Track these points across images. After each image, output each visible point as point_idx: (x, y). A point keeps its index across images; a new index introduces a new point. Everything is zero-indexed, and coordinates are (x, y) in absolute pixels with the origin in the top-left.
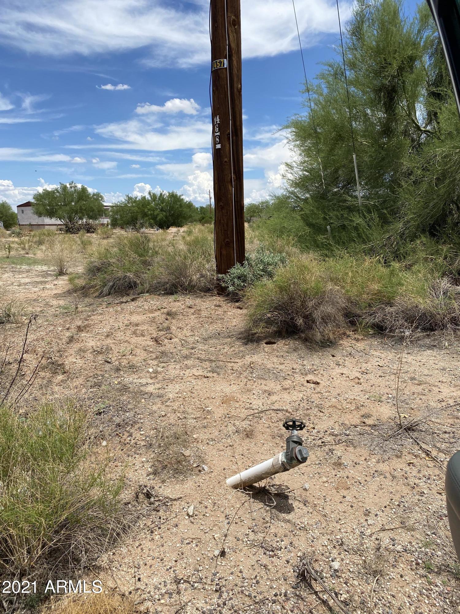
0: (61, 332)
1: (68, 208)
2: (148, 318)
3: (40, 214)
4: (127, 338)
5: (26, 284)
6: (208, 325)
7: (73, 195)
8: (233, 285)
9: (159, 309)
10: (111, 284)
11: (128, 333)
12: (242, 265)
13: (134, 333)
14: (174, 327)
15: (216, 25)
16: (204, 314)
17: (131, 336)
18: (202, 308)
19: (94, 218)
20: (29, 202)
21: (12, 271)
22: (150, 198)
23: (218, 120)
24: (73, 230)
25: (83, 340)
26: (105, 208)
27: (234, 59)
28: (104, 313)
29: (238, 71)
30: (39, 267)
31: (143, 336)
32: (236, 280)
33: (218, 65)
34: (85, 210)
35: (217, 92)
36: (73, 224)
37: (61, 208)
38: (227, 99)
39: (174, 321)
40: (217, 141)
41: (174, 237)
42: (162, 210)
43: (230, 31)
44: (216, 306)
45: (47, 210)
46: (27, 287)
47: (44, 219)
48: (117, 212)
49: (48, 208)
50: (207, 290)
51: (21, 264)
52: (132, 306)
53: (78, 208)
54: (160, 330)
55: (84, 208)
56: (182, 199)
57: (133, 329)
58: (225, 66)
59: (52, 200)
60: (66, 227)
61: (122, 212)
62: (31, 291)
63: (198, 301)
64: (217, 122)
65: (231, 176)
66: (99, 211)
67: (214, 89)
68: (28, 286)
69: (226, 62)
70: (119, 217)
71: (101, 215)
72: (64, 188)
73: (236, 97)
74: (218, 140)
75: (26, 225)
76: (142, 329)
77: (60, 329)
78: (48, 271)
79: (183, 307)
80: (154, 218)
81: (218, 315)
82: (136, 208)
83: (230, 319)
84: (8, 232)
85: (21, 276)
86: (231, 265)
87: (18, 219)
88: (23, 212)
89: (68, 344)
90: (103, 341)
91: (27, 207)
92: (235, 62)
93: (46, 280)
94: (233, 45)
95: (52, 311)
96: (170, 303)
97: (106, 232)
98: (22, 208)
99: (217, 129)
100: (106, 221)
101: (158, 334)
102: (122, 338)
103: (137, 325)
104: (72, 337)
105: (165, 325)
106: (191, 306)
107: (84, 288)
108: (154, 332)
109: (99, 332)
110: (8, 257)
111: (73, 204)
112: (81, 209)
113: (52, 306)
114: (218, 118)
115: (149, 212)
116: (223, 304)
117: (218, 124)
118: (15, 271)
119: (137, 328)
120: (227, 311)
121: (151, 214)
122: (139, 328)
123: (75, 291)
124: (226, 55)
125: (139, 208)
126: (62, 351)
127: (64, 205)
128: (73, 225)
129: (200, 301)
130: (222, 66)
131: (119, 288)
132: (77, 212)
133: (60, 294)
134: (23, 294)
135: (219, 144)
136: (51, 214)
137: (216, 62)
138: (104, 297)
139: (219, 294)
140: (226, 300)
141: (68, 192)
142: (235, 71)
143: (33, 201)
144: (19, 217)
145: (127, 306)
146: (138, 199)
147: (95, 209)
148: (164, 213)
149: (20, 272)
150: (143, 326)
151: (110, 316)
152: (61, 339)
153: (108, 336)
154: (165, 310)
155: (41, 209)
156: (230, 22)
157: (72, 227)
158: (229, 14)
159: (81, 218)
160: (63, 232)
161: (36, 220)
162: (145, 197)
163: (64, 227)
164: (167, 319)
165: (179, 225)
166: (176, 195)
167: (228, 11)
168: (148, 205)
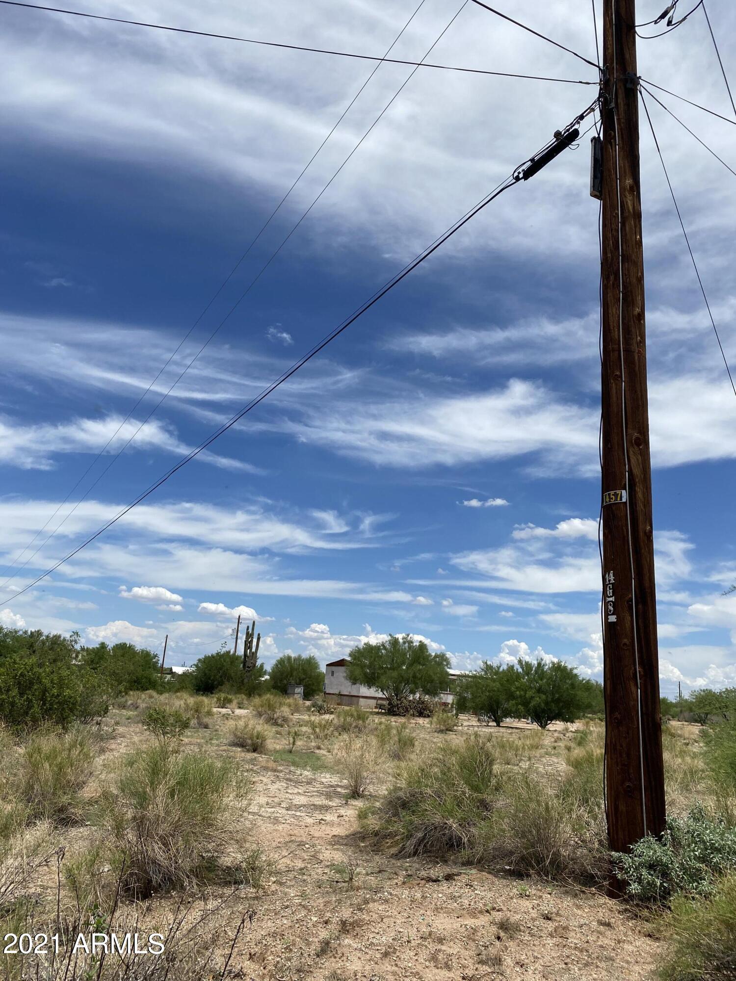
0: (314, 926)
1: (395, 674)
2: (463, 929)
3: (354, 680)
4: (419, 968)
5: (298, 807)
6: (580, 969)
7: (405, 654)
8: (639, 880)
9: (487, 911)
10: (420, 835)
11: (424, 955)
12: (660, 838)
13: (433, 958)
14: (509, 960)
15: (609, 446)
16: (574, 939)
17: (427, 963)
18: (573, 923)
19: (433, 693)
20: (343, 660)
21: (287, 780)
22: (520, 670)
23: (612, 578)
24: (398, 709)
25: (343, 954)
26: (451, 677)
27: (639, 490)
28: (391, 901)
29: (645, 506)
30: (328, 776)
31: (448, 967)
32: (644, 872)
33: (612, 498)
34: (421, 679)
35: (610, 537)
36: (400, 700)
37: (385, 673)
38: (626, 547)
39: (511, 943)
40: (610, 611)
41: (556, 742)
42: (539, 691)
43: (631, 453)
44: (601, 923)
45: (365, 674)
46: (298, 814)
47: (359, 688)
48: (467, 688)
49: (368, 671)
50: (587, 880)
51: (304, 767)
52: (441, 892)
53: (411, 675)
54: (482, 962)
55: (419, 676)
56: (576, 675)
57: (433, 947)
58: (624, 500)
59: (375, 660)
60: (389, 704)
61: (475, 689)
62: (301, 823)
63: (568, 902)
64: (609, 581)
65: (635, 669)
66: (440, 683)
67: (606, 531)
68: (300, 811)
69: (625, 495)
70: (470, 696)
71: (444, 689)
72: (395, 642)
73: (642, 544)
74: (612, 609)
75: (333, 694)
76: (450, 951)
77: (314, 919)
78: (338, 786)
79: (534, 914)
80: (526, 703)
81: (601, 946)
82: (498, 683)
83: (628, 962)
84: (308, 703)
85: (296, 791)
86: (636, 836)
87: (324, 684)
88: (333, 675)
89: (318, 956)
90: (376, 963)
91: (340, 667)
92: (640, 495)
93: (330, 803)
94: (637, 471)
95: (317, 874)
96: (512, 898)
97: (445, 722)
98: (334, 668)
99: (610, 592)
100: (450, 699)
101: (477, 969)
102: (410, 965)
103: (441, 940)
104: (328, 943)
105: (493, 951)
106: (549, 916)
107: (376, 834)
108: (469, 962)
109: (374, 941)
110: (291, 752)
111: (404, 668)
112: (414, 677)
113: (322, 861)
114: (611, 575)
115: (518, 693)
116: (617, 919)
117: (612, 583)
118: (290, 780)
119: (439, 947)
120: (624, 941)
121: (521, 696)
122: (443, 948)
123: (363, 838)
124: (625, 484)
125: (502, 685)
126: (303, 972)
127: (390, 669)
128: (399, 702)
129: (570, 904)
130: (619, 499)
131: (432, 845)
132: (408, 682)
133: (341, 837)
134: (288, 826)
135: (613, 614)
136: (370, 681)
137: (609, 495)
138: (406, 858)
139: (611, 895)
140: (626, 910)
141: (399, 650)
142: (640, 506)
143: (349, 659)
144: (326, 681)
145: (434, 891)
146: (501, 669)
147: (436, 679)
148: (544, 697)
149: (298, 783)
150: (452, 943)
151: (399, 909)
152: (308, 944)
153: (386, 955)
154: (498, 916)
155: (358, 672)
156: (632, 441)
157: (398, 705)
158: (630, 431)
159: (413, 692)
160: (383, 711)
161: (348, 688)
162: (513, 667)
163: (385, 703)
164: (499, 938)
165: (569, 719)
166: (565, 668)
167: (629, 426)
168: (517, 681)
